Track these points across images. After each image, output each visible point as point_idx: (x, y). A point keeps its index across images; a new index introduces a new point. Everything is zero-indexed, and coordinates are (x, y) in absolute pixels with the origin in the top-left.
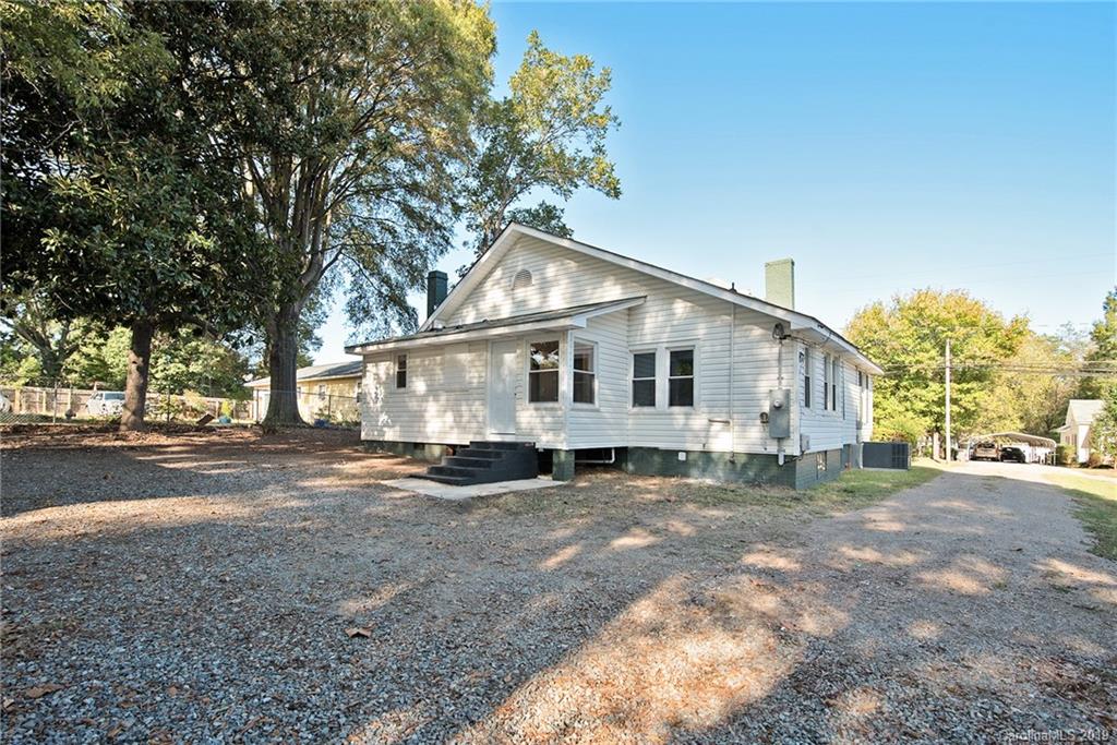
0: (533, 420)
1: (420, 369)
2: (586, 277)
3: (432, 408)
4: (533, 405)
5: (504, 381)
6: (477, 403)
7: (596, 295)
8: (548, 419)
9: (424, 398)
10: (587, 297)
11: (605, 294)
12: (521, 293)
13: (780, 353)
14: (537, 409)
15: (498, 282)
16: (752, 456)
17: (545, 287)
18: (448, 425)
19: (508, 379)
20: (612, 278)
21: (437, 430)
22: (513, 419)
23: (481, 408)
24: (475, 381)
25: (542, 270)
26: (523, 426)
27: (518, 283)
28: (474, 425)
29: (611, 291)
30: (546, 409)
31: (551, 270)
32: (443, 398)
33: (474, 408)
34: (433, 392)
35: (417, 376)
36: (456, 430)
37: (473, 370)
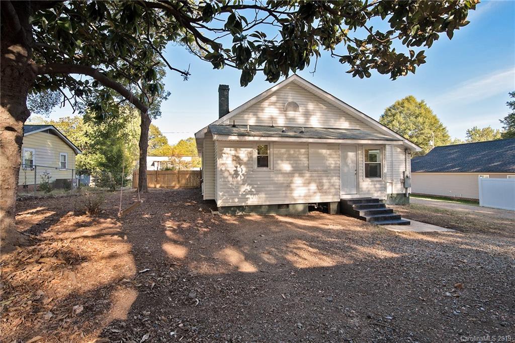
0: (370, 187)
1: (285, 156)
2: (330, 115)
3: (298, 181)
4: (368, 180)
5: (348, 166)
6: (334, 178)
7: (336, 124)
8: (378, 186)
9: (291, 174)
10: (332, 124)
11: (342, 125)
12: (291, 114)
13: (405, 158)
14: (372, 181)
15: (274, 104)
16: (398, 194)
17: (307, 115)
18: (311, 191)
19: (350, 165)
20: (344, 118)
21: (303, 195)
22: (358, 186)
23: (337, 181)
24: (333, 166)
25: (305, 106)
26: (364, 189)
27: (289, 109)
28: (333, 190)
29: (344, 124)
30: (377, 181)
31: (311, 106)
32: (308, 175)
33: (332, 181)
34: (298, 170)
35: (282, 160)
36: (319, 194)
37: (331, 159)
